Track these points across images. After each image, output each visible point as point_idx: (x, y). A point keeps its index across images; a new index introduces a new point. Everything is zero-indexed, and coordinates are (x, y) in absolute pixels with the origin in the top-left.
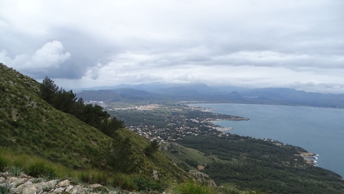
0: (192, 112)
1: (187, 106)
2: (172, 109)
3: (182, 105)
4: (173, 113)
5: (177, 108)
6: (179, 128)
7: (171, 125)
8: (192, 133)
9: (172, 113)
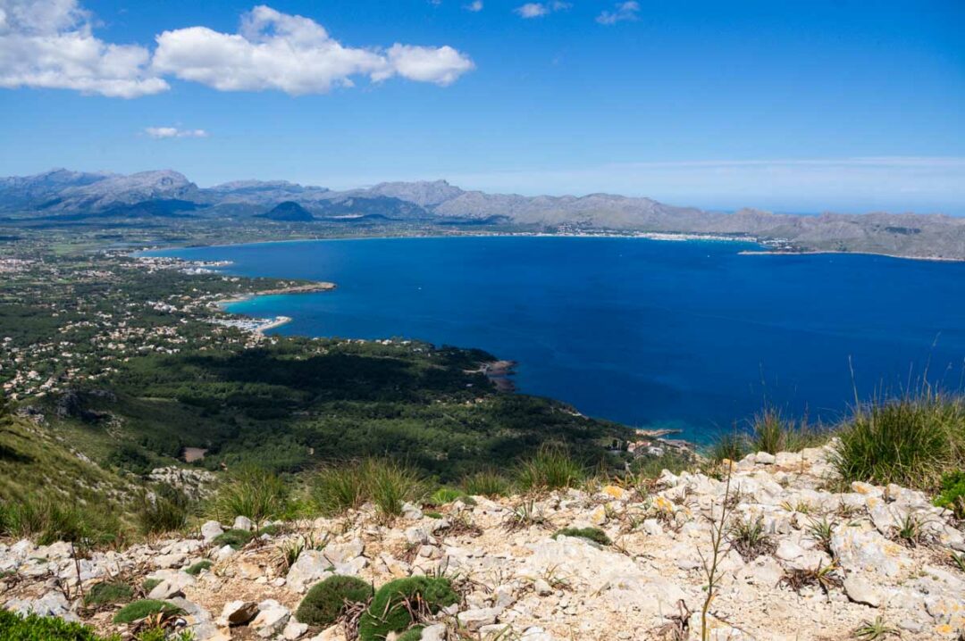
0: (149, 278)
1: (131, 261)
2: (76, 273)
3: (110, 258)
4: (81, 285)
5: (92, 268)
6: (105, 334)
7: (77, 328)
8: (154, 350)
9: (77, 285)
